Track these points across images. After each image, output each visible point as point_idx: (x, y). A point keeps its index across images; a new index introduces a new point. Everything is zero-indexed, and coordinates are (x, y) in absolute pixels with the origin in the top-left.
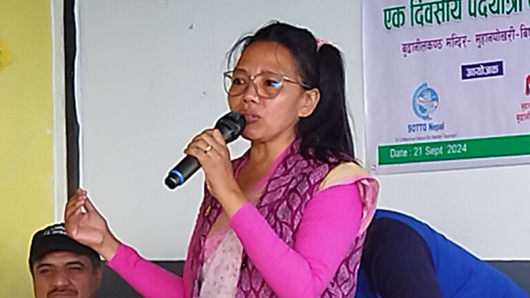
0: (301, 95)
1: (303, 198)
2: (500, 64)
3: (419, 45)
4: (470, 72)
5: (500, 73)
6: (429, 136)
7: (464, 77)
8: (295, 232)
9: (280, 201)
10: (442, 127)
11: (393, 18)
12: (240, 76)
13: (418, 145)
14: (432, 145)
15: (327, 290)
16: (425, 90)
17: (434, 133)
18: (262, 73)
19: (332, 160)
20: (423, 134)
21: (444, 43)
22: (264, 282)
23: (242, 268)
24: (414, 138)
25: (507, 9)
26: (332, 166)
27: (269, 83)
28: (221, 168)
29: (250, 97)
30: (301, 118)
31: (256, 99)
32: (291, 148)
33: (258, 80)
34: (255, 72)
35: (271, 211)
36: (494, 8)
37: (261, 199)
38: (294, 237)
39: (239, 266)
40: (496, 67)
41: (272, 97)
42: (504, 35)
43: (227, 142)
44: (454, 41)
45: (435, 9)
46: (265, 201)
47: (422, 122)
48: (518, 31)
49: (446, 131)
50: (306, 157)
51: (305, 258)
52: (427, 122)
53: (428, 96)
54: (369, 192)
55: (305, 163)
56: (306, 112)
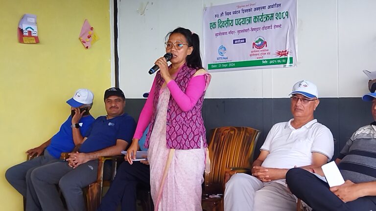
0: (188, 48)
1: (188, 79)
2: (245, 39)
3: (220, 34)
4: (236, 42)
5: (245, 42)
6: (223, 61)
7: (234, 43)
8: (186, 89)
9: (182, 80)
10: (227, 58)
11: (213, 26)
12: (170, 43)
13: (220, 64)
14: (224, 64)
15: (195, 107)
16: (222, 47)
17: (225, 60)
18: (177, 42)
19: (197, 68)
20: (222, 60)
21: (228, 33)
22: (176, 104)
23: (170, 100)
24: (218, 62)
25: (247, 23)
26: (197, 70)
27: (179, 45)
28: (165, 69)
29: (173, 50)
30: (188, 55)
31: (175, 50)
32: (185, 64)
33: (175, 45)
34: (174, 42)
35: (179, 83)
36: (243, 23)
37: (176, 79)
38: (185, 91)
39: (169, 99)
40: (243, 40)
41: (179, 49)
42: (246, 31)
43: (167, 61)
44: (231, 32)
45: (225, 23)
46: (177, 80)
47: (221, 57)
48: (250, 29)
49: (229, 59)
50: (189, 67)
51: (189, 97)
52: (223, 57)
53: (223, 49)
54: (208, 78)
55: (189, 69)
56: (189, 53)
